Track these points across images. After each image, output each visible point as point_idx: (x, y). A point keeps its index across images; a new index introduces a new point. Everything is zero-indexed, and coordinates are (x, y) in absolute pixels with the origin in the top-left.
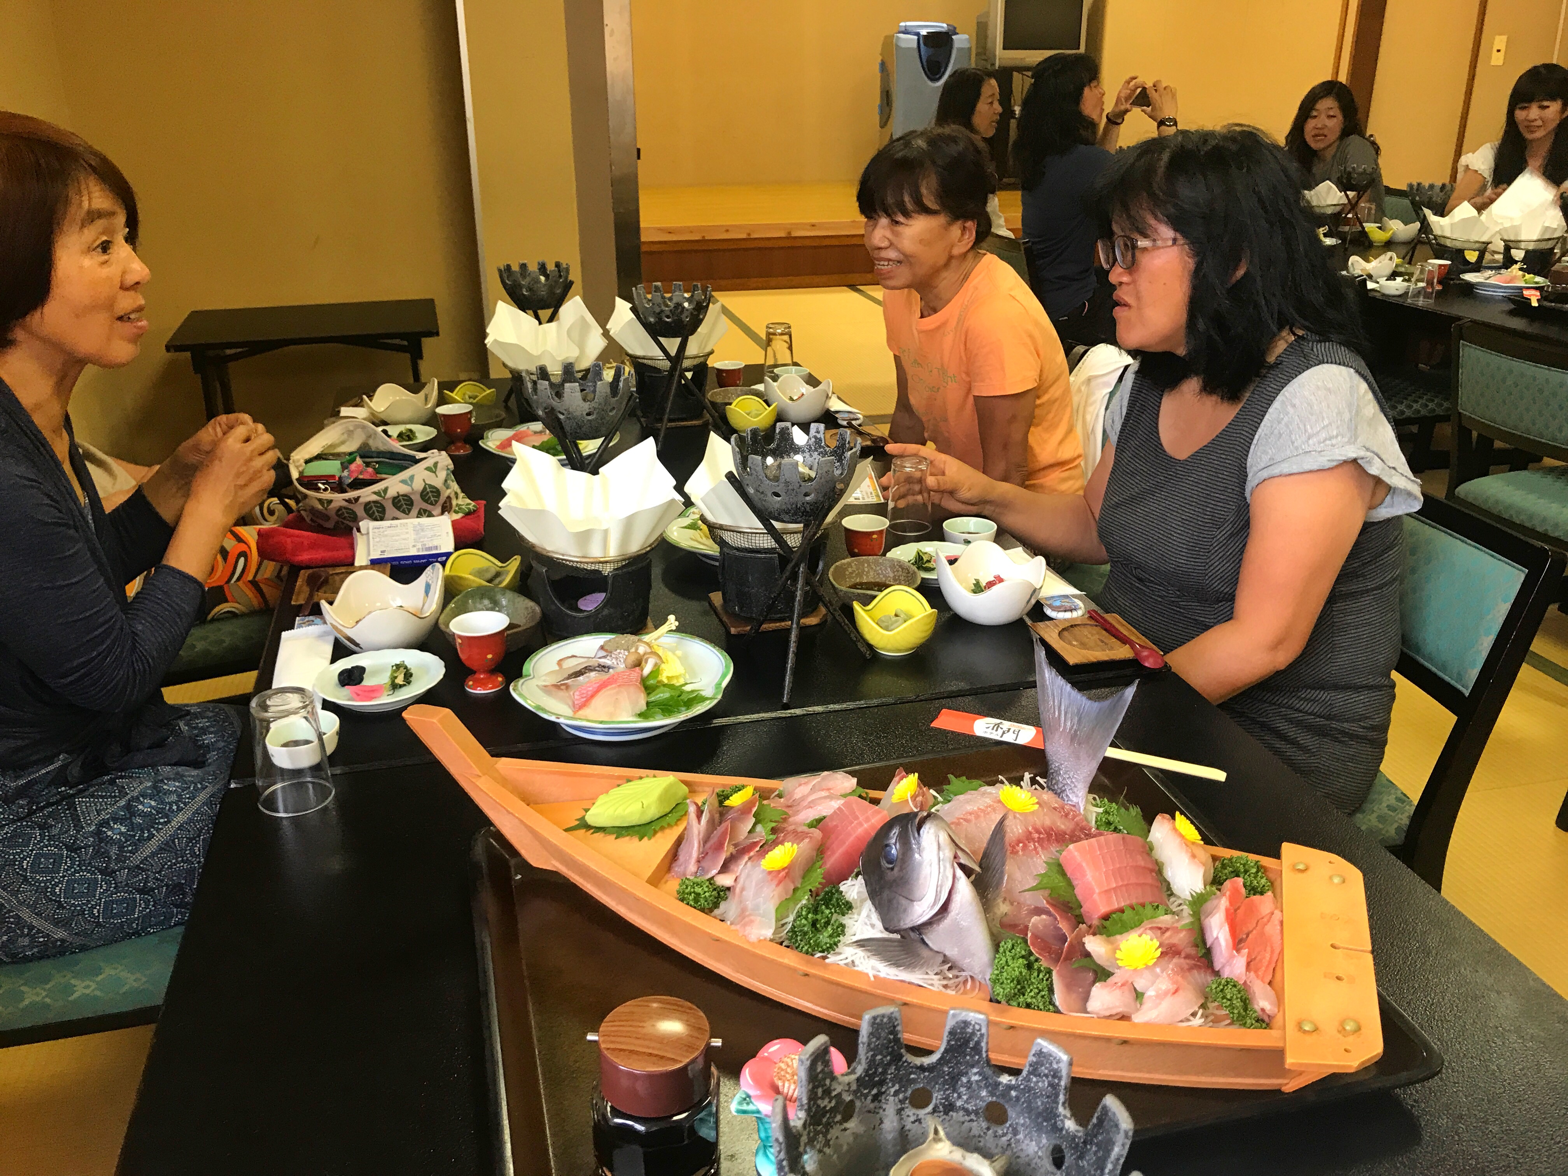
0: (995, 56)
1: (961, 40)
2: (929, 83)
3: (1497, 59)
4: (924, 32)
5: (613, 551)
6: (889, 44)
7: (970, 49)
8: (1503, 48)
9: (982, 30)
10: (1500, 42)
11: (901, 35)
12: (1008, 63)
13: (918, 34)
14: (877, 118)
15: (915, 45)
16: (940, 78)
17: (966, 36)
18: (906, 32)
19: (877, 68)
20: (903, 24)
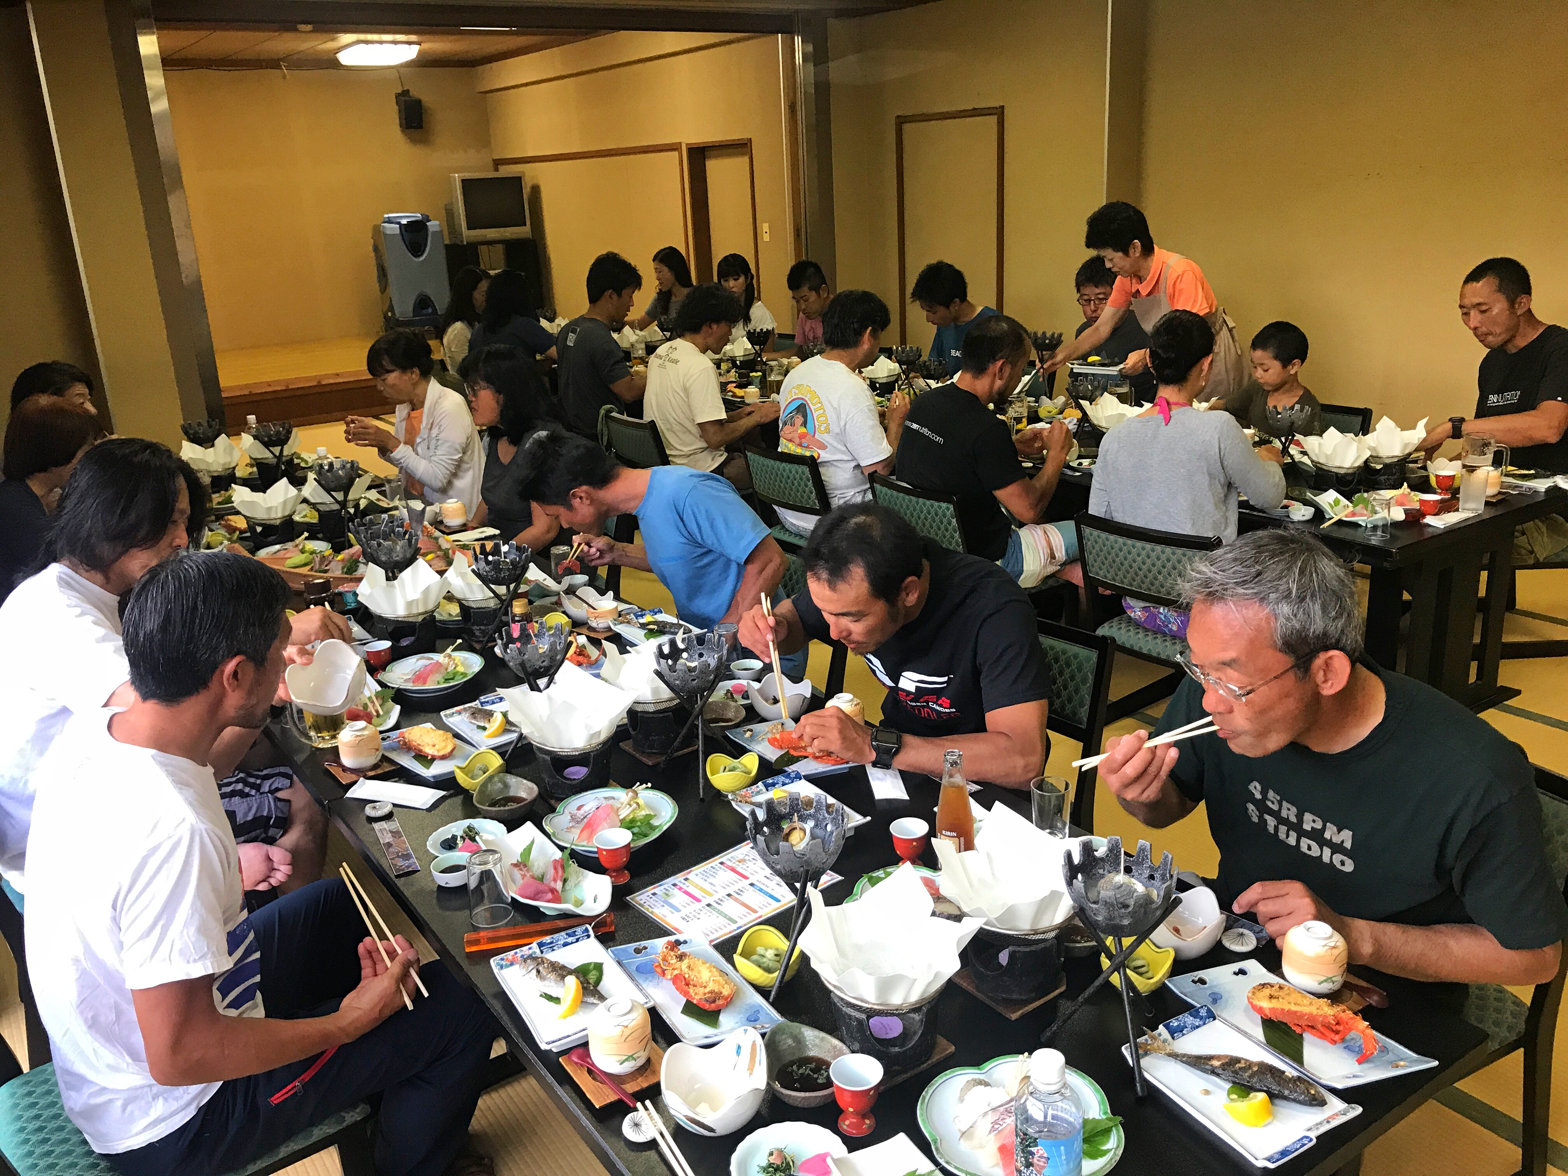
0: (462, 234)
1: (433, 225)
2: (414, 258)
3: (766, 238)
4: (404, 222)
5: (280, 515)
6: (377, 231)
7: (442, 231)
8: (768, 231)
9: (450, 214)
10: (765, 227)
11: (386, 225)
12: (472, 240)
13: (399, 223)
14: (377, 286)
15: (398, 232)
16: (421, 255)
17: (437, 222)
18: (389, 221)
19: (371, 248)
20: (386, 216)
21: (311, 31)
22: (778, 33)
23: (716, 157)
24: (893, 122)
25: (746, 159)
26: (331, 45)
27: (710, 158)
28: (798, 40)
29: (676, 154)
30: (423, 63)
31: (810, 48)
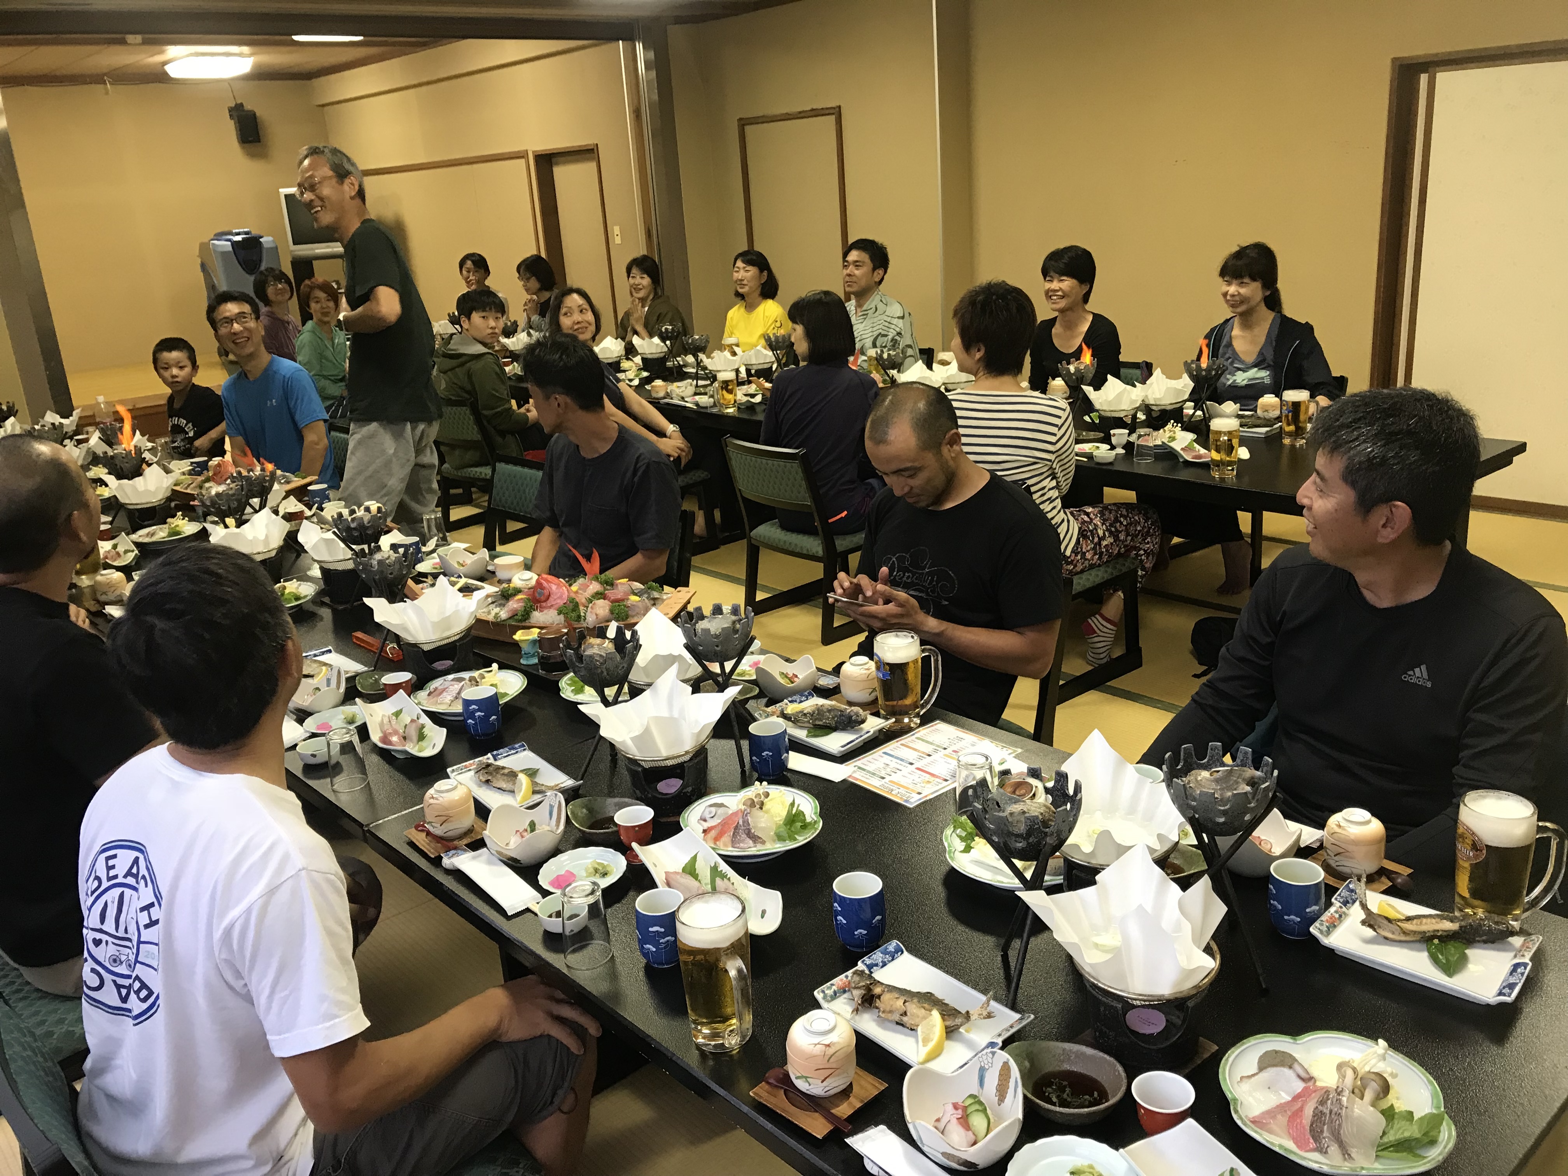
1: (267, 241)
3: (618, 240)
4: (236, 238)
7: (277, 247)
8: (619, 233)
10: (617, 230)
11: (215, 242)
13: (231, 240)
15: (230, 248)
17: (272, 238)
20: (215, 230)
21: (139, 44)
22: (618, 40)
23: (565, 163)
24: (736, 123)
25: (593, 165)
26: (158, 59)
27: (557, 164)
28: (639, 47)
29: (523, 161)
30: (260, 75)
31: (651, 55)
